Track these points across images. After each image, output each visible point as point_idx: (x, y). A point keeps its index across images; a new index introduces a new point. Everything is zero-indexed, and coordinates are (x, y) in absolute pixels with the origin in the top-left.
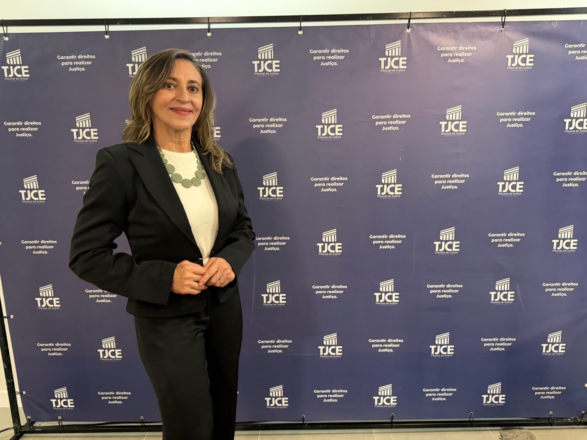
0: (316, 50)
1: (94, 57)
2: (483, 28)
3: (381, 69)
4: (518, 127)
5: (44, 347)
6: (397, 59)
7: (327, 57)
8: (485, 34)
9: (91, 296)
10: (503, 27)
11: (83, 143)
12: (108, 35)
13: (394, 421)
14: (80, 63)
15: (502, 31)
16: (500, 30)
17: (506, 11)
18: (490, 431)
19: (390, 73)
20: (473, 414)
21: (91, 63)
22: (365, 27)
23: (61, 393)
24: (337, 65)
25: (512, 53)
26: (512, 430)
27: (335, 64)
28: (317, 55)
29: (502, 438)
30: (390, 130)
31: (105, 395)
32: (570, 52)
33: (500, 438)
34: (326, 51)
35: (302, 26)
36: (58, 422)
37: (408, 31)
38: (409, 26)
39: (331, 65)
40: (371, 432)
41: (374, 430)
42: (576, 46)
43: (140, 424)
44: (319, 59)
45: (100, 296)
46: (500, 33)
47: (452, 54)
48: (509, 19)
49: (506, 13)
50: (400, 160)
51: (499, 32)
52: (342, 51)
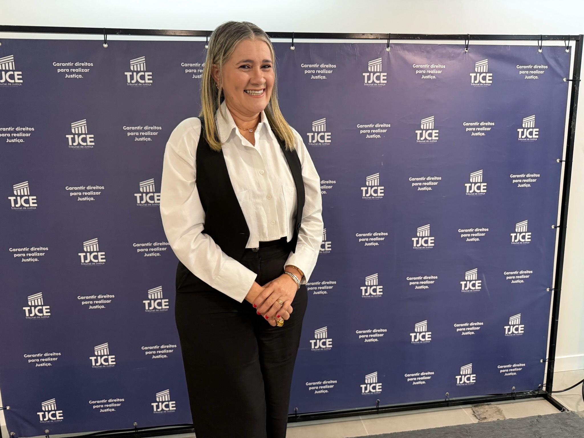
0: (307, 64)
1: (92, 65)
2: (450, 50)
3: (365, 83)
4: (481, 135)
5: (31, 358)
6: (378, 74)
7: (317, 71)
8: (453, 55)
9: (83, 303)
10: (467, 49)
11: (79, 149)
12: (106, 44)
13: (380, 406)
14: (77, 70)
15: (466, 52)
16: (464, 51)
17: (469, 36)
18: (463, 409)
19: (372, 87)
20: (448, 395)
21: (89, 70)
22: (351, 44)
23: (50, 405)
24: (326, 78)
25: (475, 72)
26: (482, 406)
27: (324, 77)
28: (308, 69)
29: (475, 414)
30: (373, 138)
31: (96, 404)
32: (521, 72)
33: (473, 414)
34: (316, 66)
35: (294, 42)
36: (45, 436)
37: (388, 50)
38: (388, 45)
39: (320, 78)
40: (359, 419)
41: (361, 417)
42: (525, 67)
43: (135, 431)
44: (309, 72)
45: (93, 302)
46: (465, 54)
47: (425, 71)
48: (472, 42)
49: (469, 37)
50: (382, 164)
51: (463, 54)
52: (330, 66)
